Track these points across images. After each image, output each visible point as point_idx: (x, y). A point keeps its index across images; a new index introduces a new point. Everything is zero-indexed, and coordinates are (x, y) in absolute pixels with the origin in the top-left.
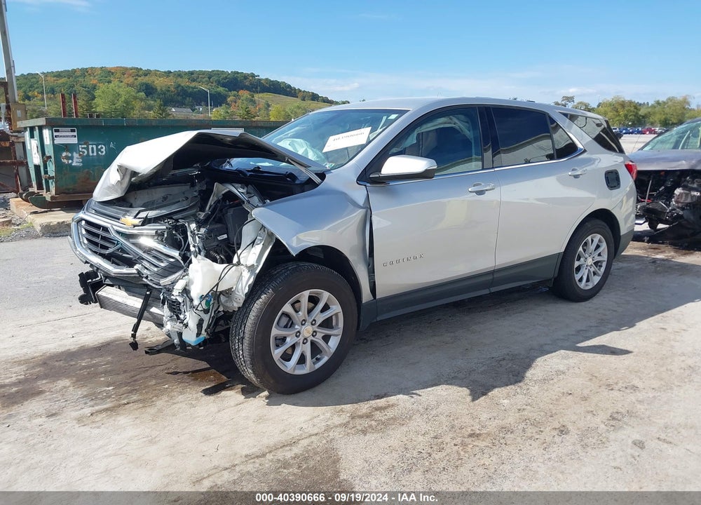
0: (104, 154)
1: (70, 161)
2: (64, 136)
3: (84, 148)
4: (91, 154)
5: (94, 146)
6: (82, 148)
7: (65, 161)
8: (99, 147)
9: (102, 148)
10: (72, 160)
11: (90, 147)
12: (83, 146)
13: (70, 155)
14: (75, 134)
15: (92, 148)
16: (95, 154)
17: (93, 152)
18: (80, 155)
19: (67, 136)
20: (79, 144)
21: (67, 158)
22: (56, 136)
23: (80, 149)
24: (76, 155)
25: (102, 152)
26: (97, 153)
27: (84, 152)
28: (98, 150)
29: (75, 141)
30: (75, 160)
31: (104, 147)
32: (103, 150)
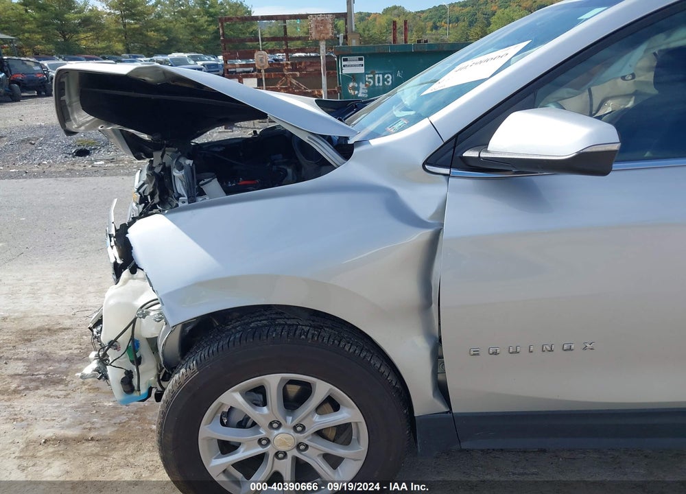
0: (390, 84)
1: (356, 92)
2: (352, 66)
3: (370, 78)
4: (377, 84)
5: (381, 76)
6: (369, 78)
7: (351, 92)
8: (386, 77)
9: (388, 77)
10: (358, 91)
11: (377, 76)
12: (369, 76)
13: (356, 85)
14: (363, 62)
15: (379, 78)
16: (381, 84)
17: (379, 82)
18: (366, 85)
19: (355, 66)
20: (366, 74)
21: (354, 88)
22: (344, 66)
23: (367, 79)
24: (362, 86)
25: (388, 82)
26: (383, 83)
27: (370, 82)
28: (384, 80)
29: (361, 70)
30: (361, 91)
31: (389, 75)
32: (390, 80)
